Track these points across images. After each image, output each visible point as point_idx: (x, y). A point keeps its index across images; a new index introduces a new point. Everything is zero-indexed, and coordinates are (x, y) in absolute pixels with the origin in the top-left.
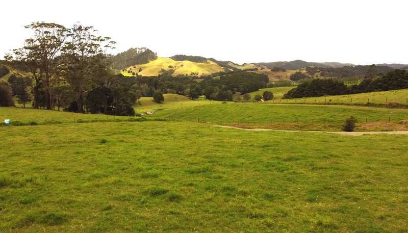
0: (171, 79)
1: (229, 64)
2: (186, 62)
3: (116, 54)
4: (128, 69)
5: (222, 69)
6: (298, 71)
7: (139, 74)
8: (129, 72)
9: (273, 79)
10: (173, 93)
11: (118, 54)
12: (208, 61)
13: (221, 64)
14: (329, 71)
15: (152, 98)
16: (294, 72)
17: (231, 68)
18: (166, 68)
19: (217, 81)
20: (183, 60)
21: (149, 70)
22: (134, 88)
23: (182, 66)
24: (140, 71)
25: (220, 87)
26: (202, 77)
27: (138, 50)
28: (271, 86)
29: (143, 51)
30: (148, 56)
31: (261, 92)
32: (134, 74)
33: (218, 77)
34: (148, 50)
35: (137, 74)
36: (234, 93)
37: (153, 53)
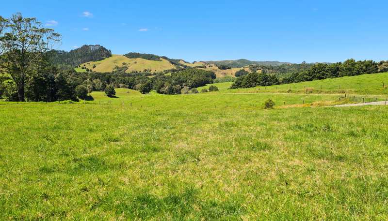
0: (125, 75)
1: (181, 62)
2: (139, 60)
3: (69, 51)
4: (82, 66)
5: (174, 67)
6: (242, 68)
7: (93, 70)
8: (83, 68)
9: (219, 75)
10: (126, 87)
11: (72, 51)
12: (161, 59)
13: (173, 62)
14: (269, 69)
15: (104, 92)
16: (238, 69)
17: (182, 65)
18: (120, 65)
19: (169, 77)
20: (136, 58)
21: (103, 67)
22: (86, 83)
23: (136, 63)
24: (94, 68)
25: (170, 82)
26: (155, 74)
27: (91, 47)
28: (218, 82)
29: (97, 48)
30: (102, 53)
31: (208, 87)
32: (88, 70)
33: (170, 74)
34: (102, 47)
35: (91, 71)
36: (182, 88)
37: (107, 50)
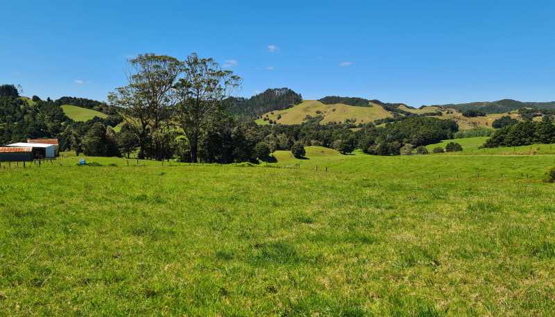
0: (319, 127)
1: (401, 107)
2: (339, 106)
3: (249, 98)
4: (264, 116)
5: (390, 115)
6: (505, 115)
7: (278, 122)
8: (265, 120)
9: (465, 125)
10: (320, 145)
11: (253, 98)
12: (370, 103)
13: (388, 107)
15: (291, 152)
16: (499, 116)
17: (402, 112)
18: (313, 115)
19: (381, 130)
20: (335, 103)
21: (291, 117)
22: (269, 139)
23: (334, 110)
24: (278, 118)
25: (384, 137)
26: (361, 126)
27: (277, 91)
28: (461, 136)
29: (283, 92)
30: (290, 99)
31: (443, 144)
32: (271, 122)
33: (383, 125)
34: (290, 90)
35: (275, 123)
36: (402, 145)
37: (297, 94)
